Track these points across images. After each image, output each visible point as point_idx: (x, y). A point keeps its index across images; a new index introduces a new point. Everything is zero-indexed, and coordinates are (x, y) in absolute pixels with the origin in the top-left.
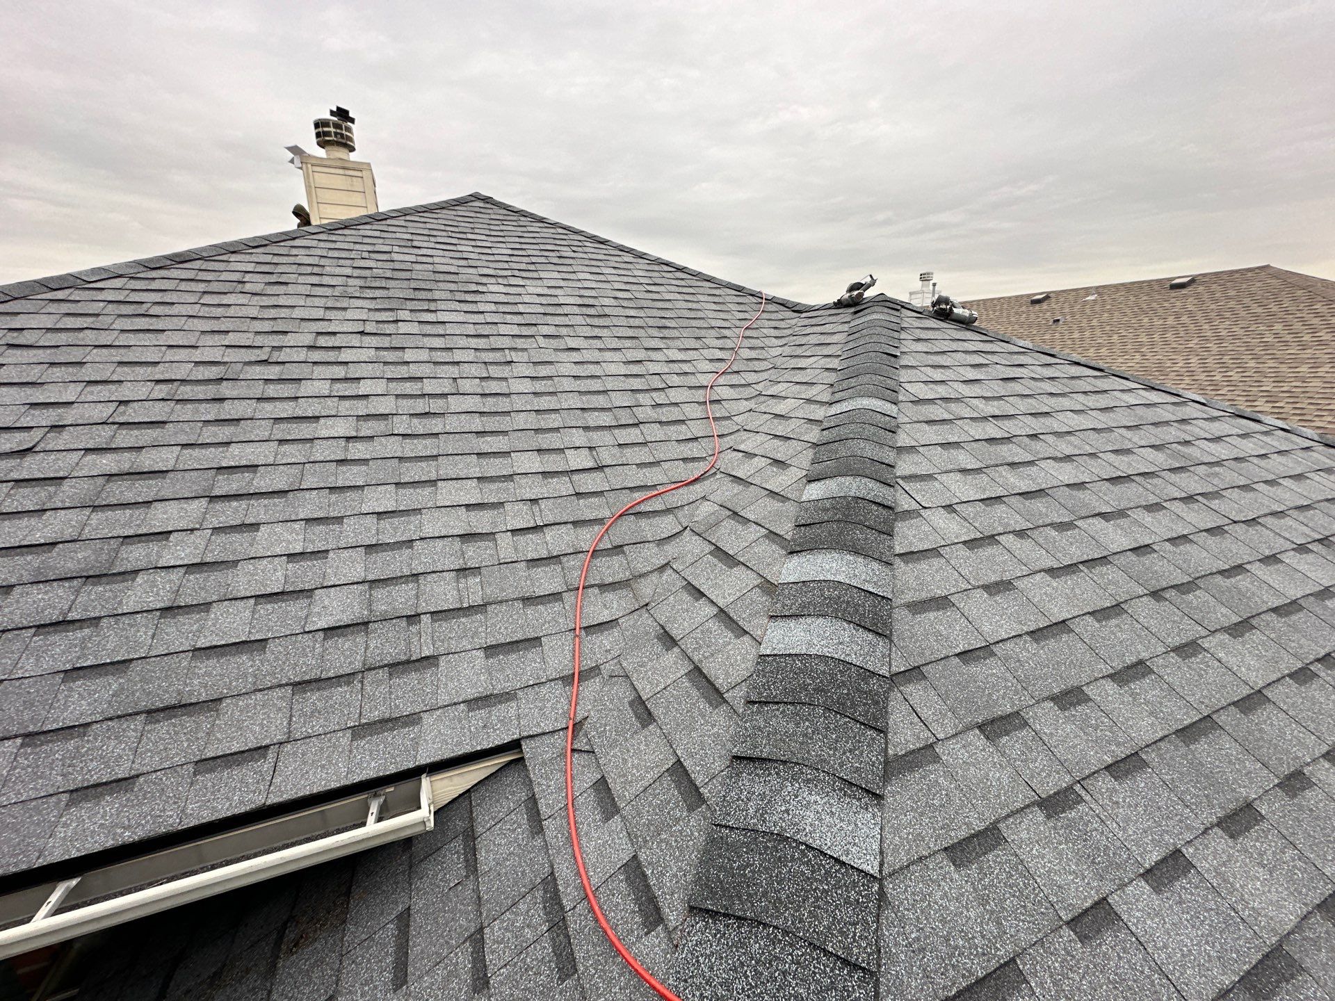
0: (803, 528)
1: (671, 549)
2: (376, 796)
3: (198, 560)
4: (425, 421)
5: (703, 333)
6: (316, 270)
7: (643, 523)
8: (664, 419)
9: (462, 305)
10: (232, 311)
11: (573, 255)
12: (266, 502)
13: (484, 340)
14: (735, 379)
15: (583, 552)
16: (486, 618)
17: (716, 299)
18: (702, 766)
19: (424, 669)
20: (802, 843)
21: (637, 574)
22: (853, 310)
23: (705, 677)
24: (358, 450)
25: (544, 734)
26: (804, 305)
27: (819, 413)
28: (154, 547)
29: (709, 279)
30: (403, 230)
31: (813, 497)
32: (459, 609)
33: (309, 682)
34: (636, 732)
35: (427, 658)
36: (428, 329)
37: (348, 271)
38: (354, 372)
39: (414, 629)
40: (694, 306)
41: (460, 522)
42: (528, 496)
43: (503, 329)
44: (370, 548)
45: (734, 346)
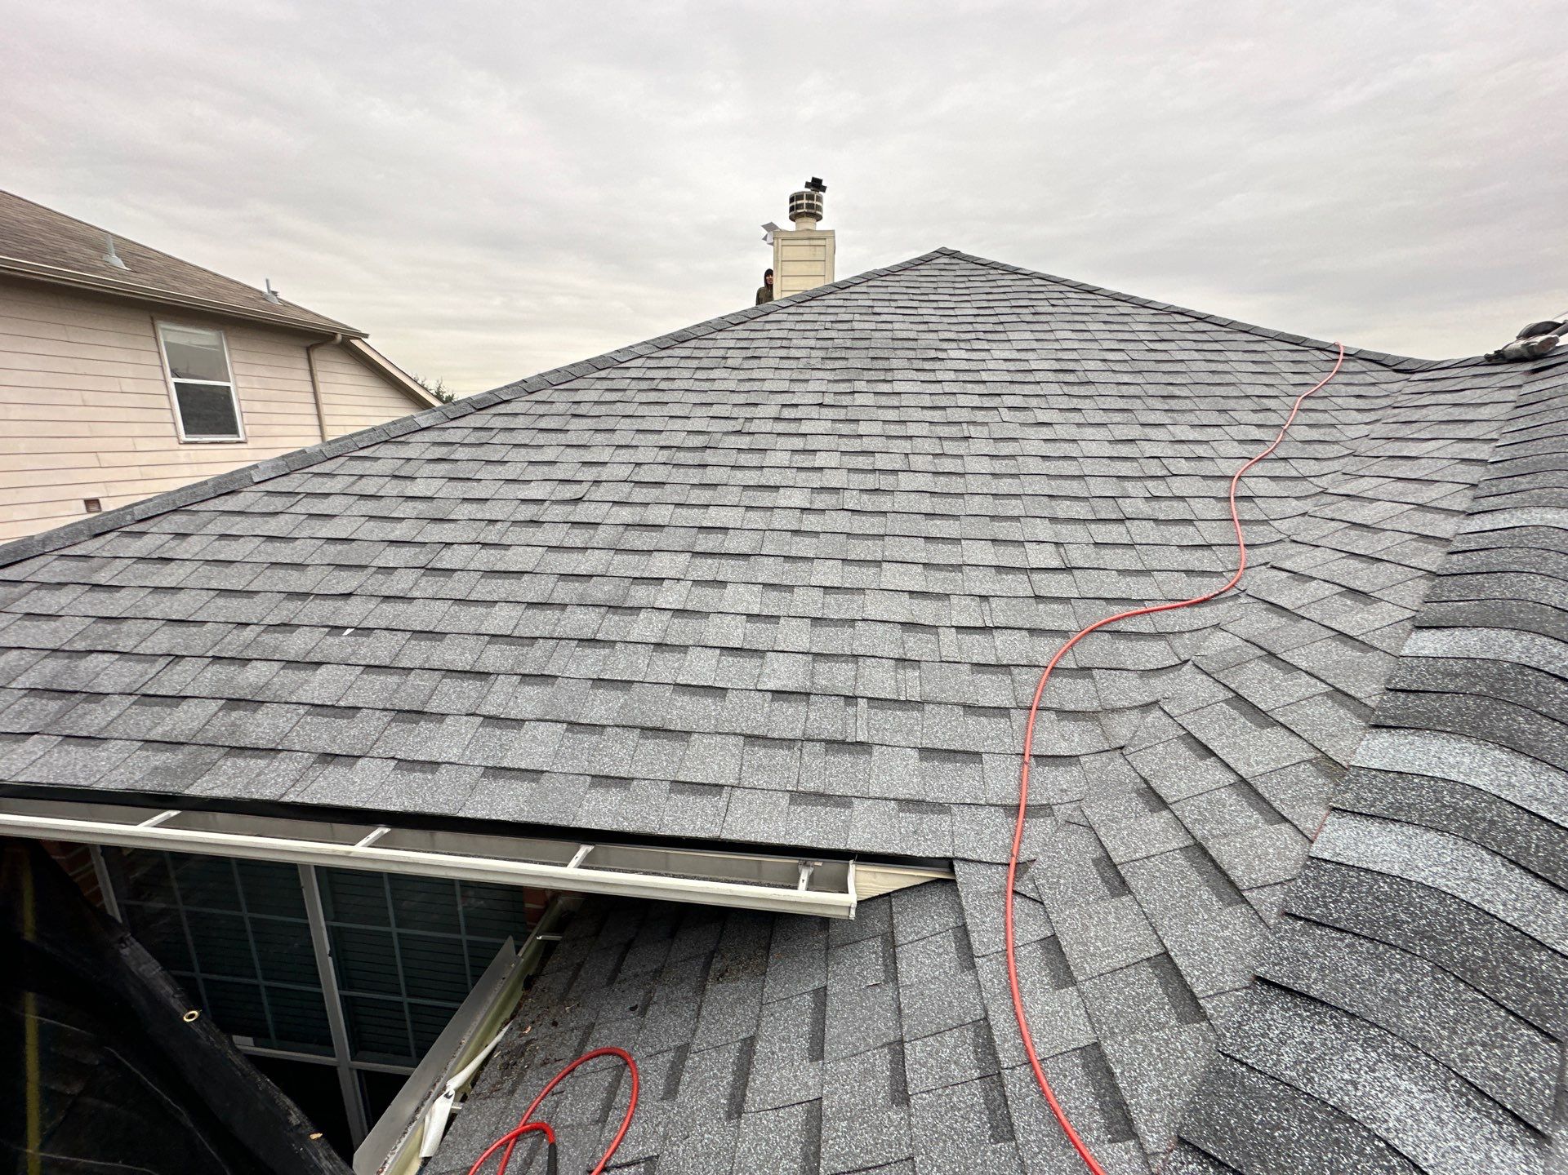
1: (1160, 686)
2: (805, 865)
3: (680, 607)
4: (874, 497)
6: (785, 343)
7: (1122, 645)
8: (1162, 517)
9: (919, 373)
10: (717, 385)
11: (1052, 310)
12: (733, 562)
13: (940, 412)
15: (1039, 666)
16: (923, 716)
19: (858, 754)
21: (1108, 707)
23: (1212, 860)
24: (811, 522)
25: (980, 862)
26: (1420, 361)
27: (1446, 527)
28: (652, 589)
30: (865, 296)
31: (1426, 652)
32: (895, 701)
33: (758, 737)
35: (862, 743)
36: (884, 401)
37: (812, 343)
38: (812, 443)
39: (851, 710)
41: (903, 608)
42: (977, 591)
43: (962, 400)
44: (816, 621)
45: (1282, 422)
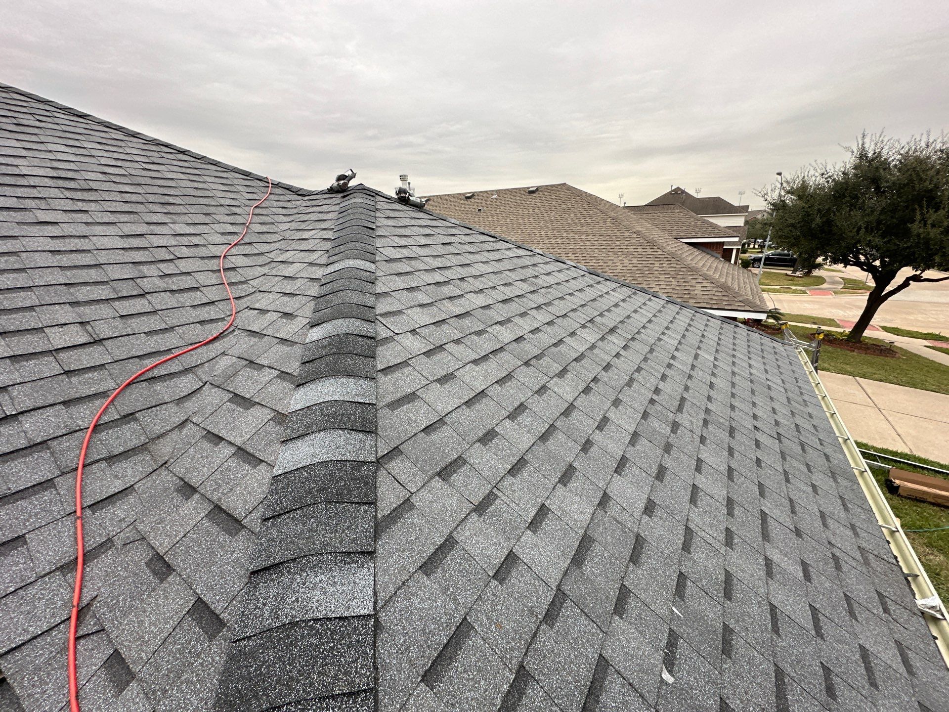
0: (307, 364)
1: (190, 406)
5: (212, 210)
7: (158, 387)
8: (175, 288)
14: (248, 250)
17: (224, 181)
18: (222, 593)
20: (310, 621)
21: (154, 436)
22: (342, 195)
23: (225, 511)
26: (306, 190)
27: (319, 273)
29: (215, 163)
31: (314, 339)
34: (154, 590)
40: (201, 186)
45: (245, 221)
